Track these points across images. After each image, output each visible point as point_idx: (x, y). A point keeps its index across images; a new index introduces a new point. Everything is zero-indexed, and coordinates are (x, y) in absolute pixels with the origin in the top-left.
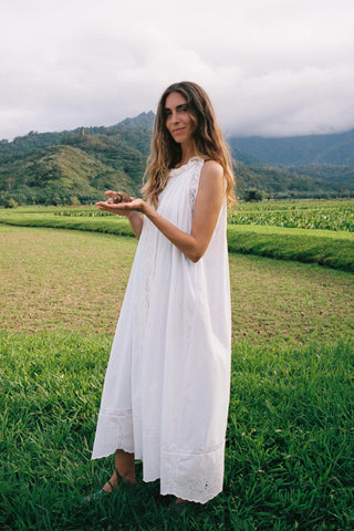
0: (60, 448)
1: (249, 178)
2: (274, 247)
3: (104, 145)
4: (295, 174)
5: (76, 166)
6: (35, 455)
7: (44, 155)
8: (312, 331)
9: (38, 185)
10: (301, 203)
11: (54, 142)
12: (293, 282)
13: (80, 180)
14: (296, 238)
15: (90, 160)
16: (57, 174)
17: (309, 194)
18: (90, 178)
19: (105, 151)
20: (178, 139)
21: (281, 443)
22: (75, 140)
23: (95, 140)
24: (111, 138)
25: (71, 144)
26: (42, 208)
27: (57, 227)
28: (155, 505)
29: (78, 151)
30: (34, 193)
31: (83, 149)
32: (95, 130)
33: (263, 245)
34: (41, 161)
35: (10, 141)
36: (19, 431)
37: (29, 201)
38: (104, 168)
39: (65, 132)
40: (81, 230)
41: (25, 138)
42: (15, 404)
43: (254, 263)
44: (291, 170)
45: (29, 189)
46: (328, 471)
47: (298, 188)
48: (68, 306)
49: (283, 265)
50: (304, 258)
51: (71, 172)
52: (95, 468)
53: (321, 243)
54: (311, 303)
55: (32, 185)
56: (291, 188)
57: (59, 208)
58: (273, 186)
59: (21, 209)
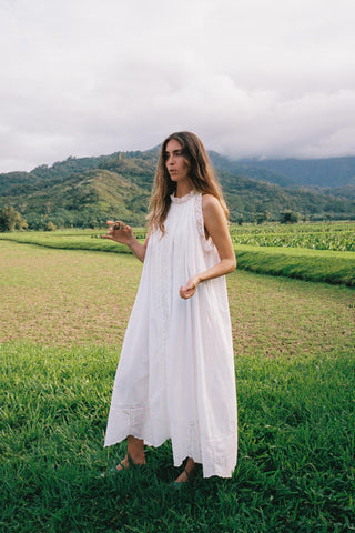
0: (82, 438)
1: (284, 200)
2: (304, 269)
3: (141, 169)
4: (331, 195)
5: (112, 190)
6: (61, 443)
7: (82, 179)
8: (332, 349)
9: (76, 208)
10: (337, 224)
11: (92, 167)
12: (319, 302)
13: (116, 203)
14: (326, 260)
15: (126, 184)
16: (94, 198)
17: (345, 215)
18: (126, 201)
19: (141, 175)
20: (173, 178)
21: (269, 436)
22: (111, 164)
23: (131, 164)
24: (147, 162)
25: (109, 169)
26: (80, 231)
27: (94, 250)
28: (156, 482)
29: (115, 175)
30: (72, 216)
31: (120, 173)
32: (131, 155)
33: (292, 267)
34: (79, 185)
35: (50, 166)
36: (48, 425)
37: (68, 224)
38: (140, 191)
39: (102, 157)
40: (117, 252)
41: (63, 163)
42: (46, 403)
43: (283, 284)
44: (327, 192)
45: (67, 212)
46: (304, 458)
47: (334, 210)
48: (101, 325)
49: (312, 287)
50: (332, 280)
51: (108, 196)
52: (111, 454)
53: (349, 265)
54: (335, 323)
55: (70, 208)
56: (327, 210)
57: (96, 231)
58: (309, 208)
59: (59, 232)
